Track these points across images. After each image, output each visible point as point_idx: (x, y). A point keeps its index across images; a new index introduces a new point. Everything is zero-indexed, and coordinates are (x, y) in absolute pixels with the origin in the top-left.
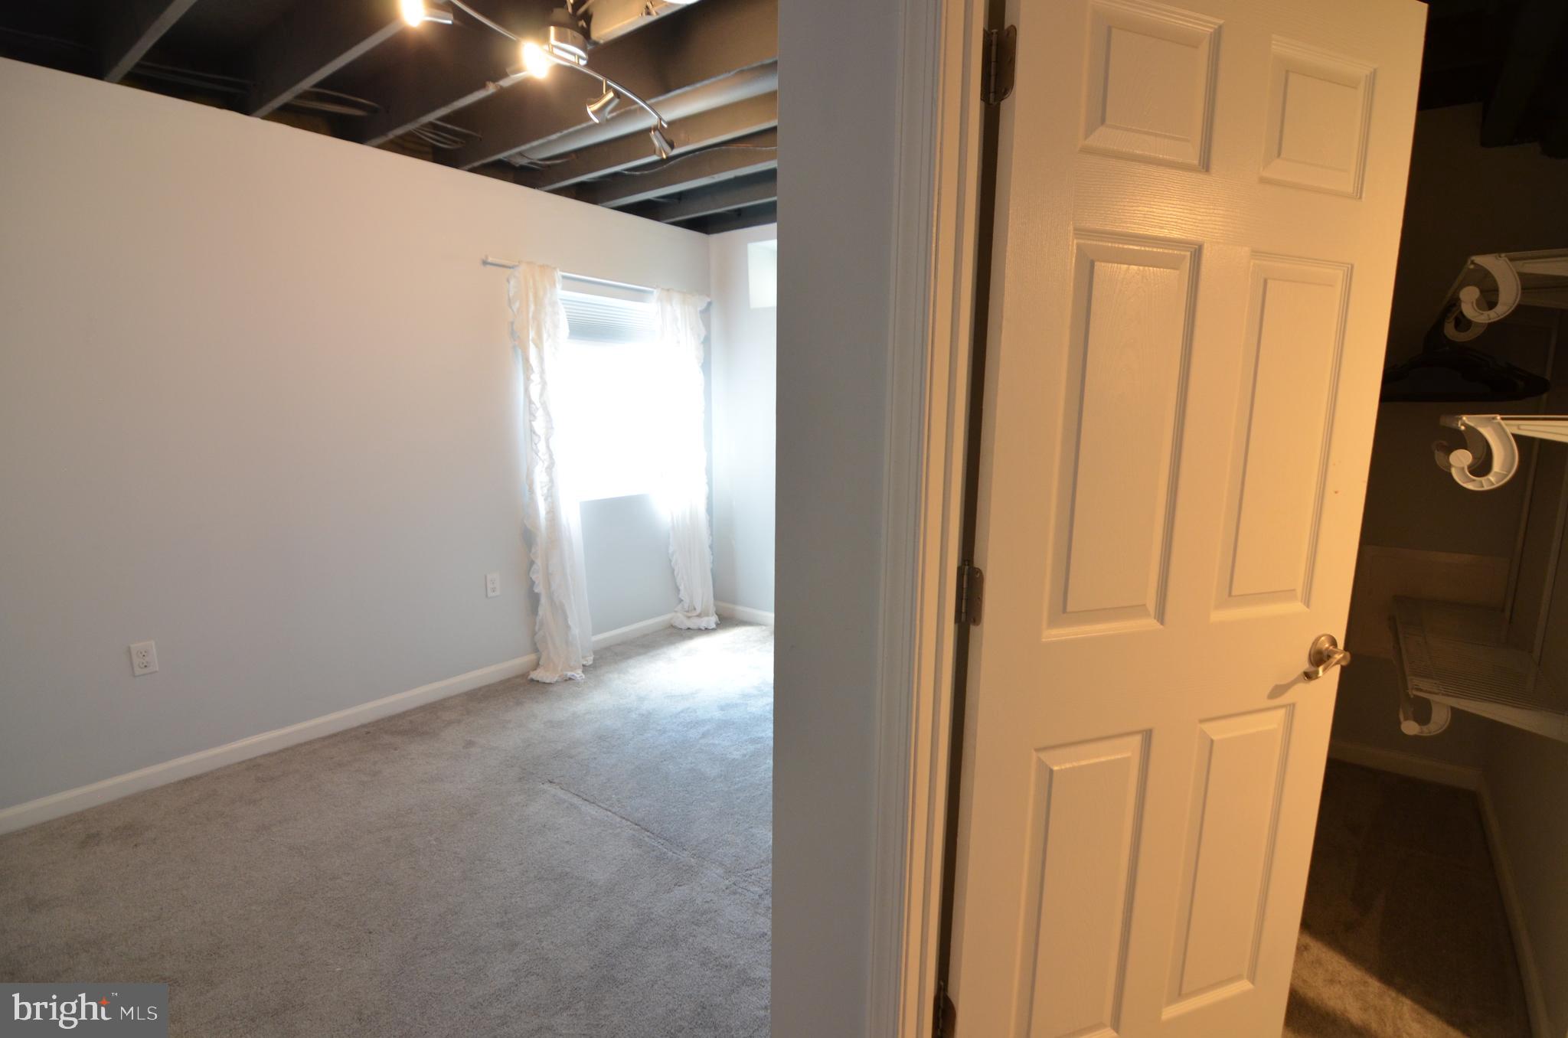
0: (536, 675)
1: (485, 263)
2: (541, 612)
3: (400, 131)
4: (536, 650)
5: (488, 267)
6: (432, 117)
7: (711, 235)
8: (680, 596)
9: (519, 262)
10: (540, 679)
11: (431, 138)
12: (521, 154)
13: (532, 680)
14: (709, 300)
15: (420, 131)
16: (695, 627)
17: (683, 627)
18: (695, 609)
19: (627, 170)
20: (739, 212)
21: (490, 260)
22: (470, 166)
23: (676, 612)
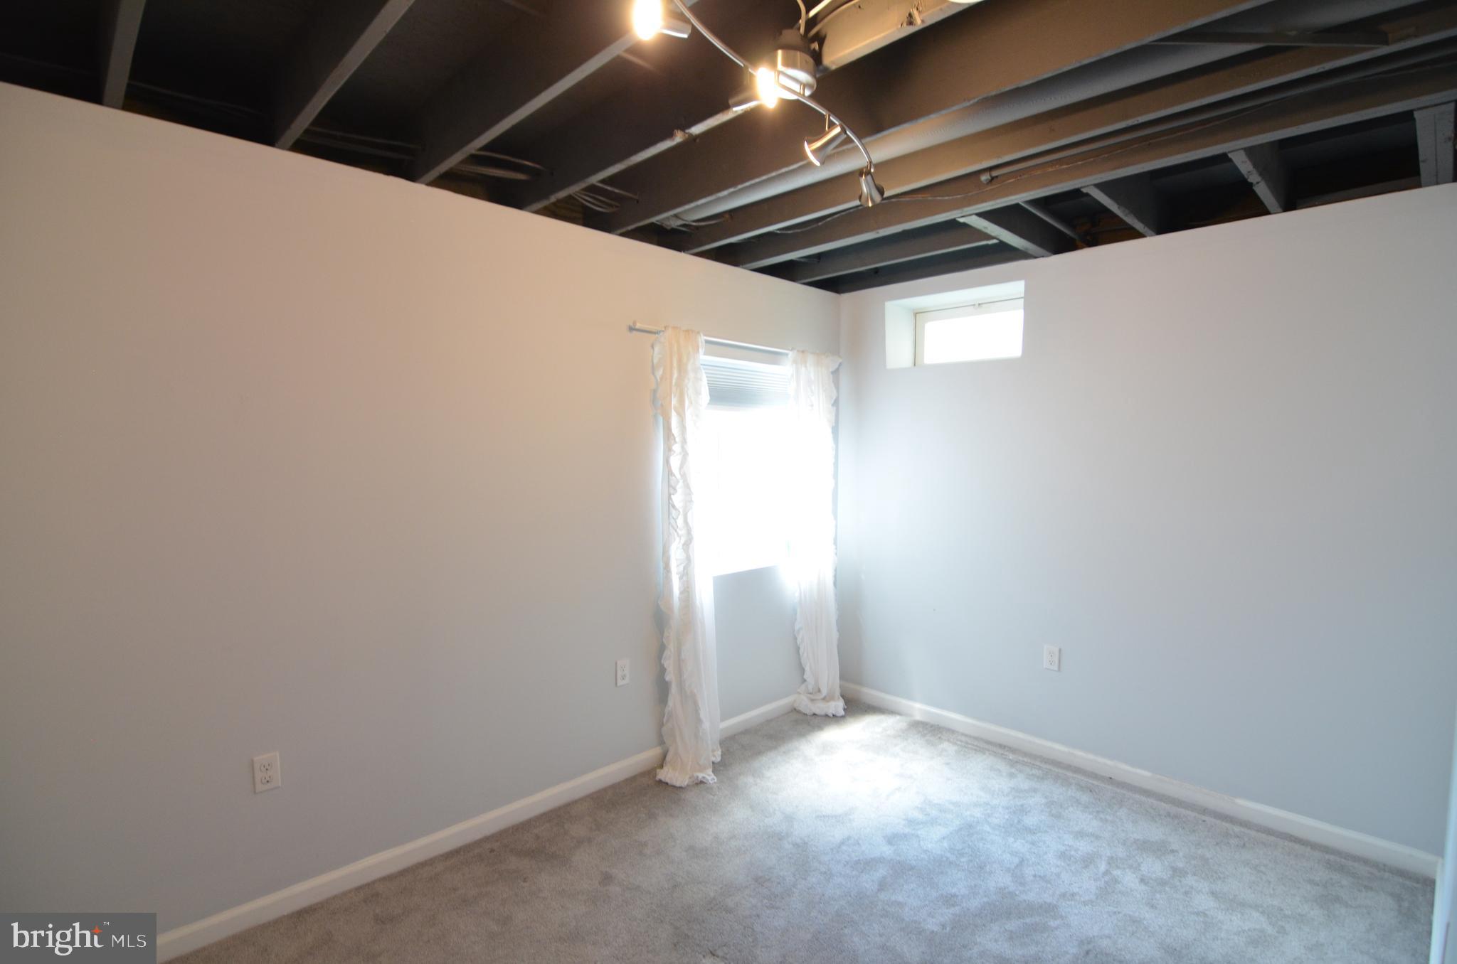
0: (665, 775)
1: (631, 329)
2: (670, 703)
3: (562, 194)
4: (662, 742)
5: (634, 332)
6: (595, 179)
7: (842, 295)
8: (805, 677)
9: (665, 327)
10: (669, 782)
11: (589, 202)
12: (676, 216)
13: (660, 781)
14: (840, 360)
15: (578, 194)
16: (823, 713)
17: (808, 712)
18: (819, 691)
19: (778, 230)
20: (876, 271)
21: (638, 326)
22: (624, 230)
23: (799, 693)
